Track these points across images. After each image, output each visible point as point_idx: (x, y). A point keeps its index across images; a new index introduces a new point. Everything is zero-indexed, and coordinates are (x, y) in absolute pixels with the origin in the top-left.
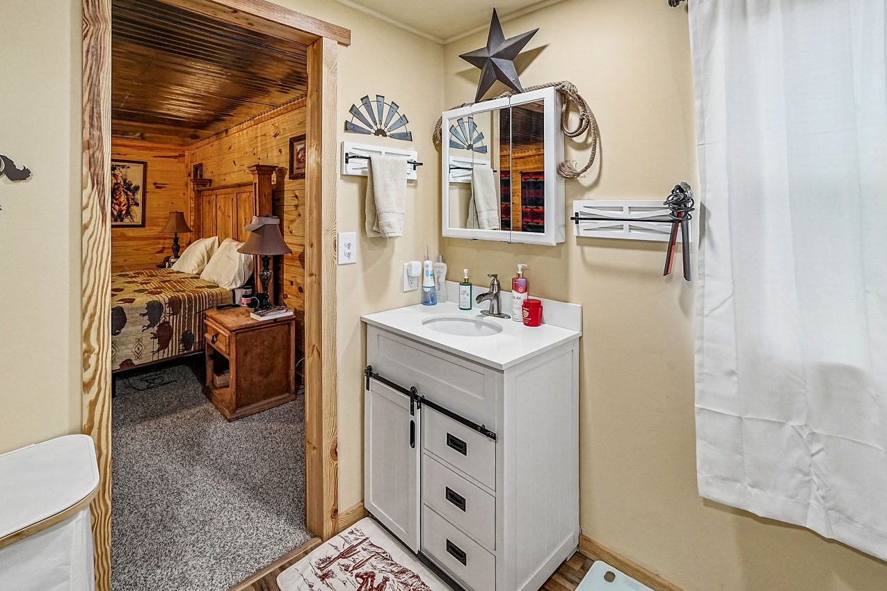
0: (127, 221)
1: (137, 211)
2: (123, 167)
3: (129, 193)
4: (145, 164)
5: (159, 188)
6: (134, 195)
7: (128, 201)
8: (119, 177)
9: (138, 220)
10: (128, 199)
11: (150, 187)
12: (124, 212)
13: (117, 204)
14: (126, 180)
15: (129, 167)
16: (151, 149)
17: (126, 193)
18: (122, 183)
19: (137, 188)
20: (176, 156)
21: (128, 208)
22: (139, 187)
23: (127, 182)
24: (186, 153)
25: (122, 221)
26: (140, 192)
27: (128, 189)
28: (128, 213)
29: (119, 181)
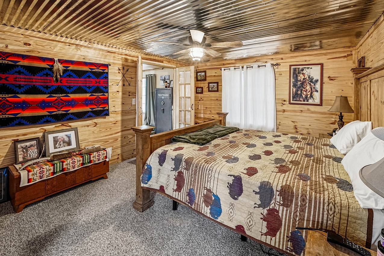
0: (311, 101)
1: (317, 95)
2: (308, 68)
3: (312, 84)
4: (322, 65)
5: (332, 80)
6: (315, 85)
7: (311, 89)
8: (306, 75)
9: (317, 101)
10: (311, 88)
11: (326, 79)
12: (309, 96)
13: (305, 91)
14: (310, 76)
15: (311, 68)
16: (325, 54)
17: (310, 84)
18: (308, 78)
19: (317, 81)
20: (345, 56)
21: (312, 93)
22: (318, 80)
23: (311, 77)
24: (353, 53)
25: (307, 101)
26: (319, 83)
27: (311, 82)
28: (311, 96)
29: (306, 77)
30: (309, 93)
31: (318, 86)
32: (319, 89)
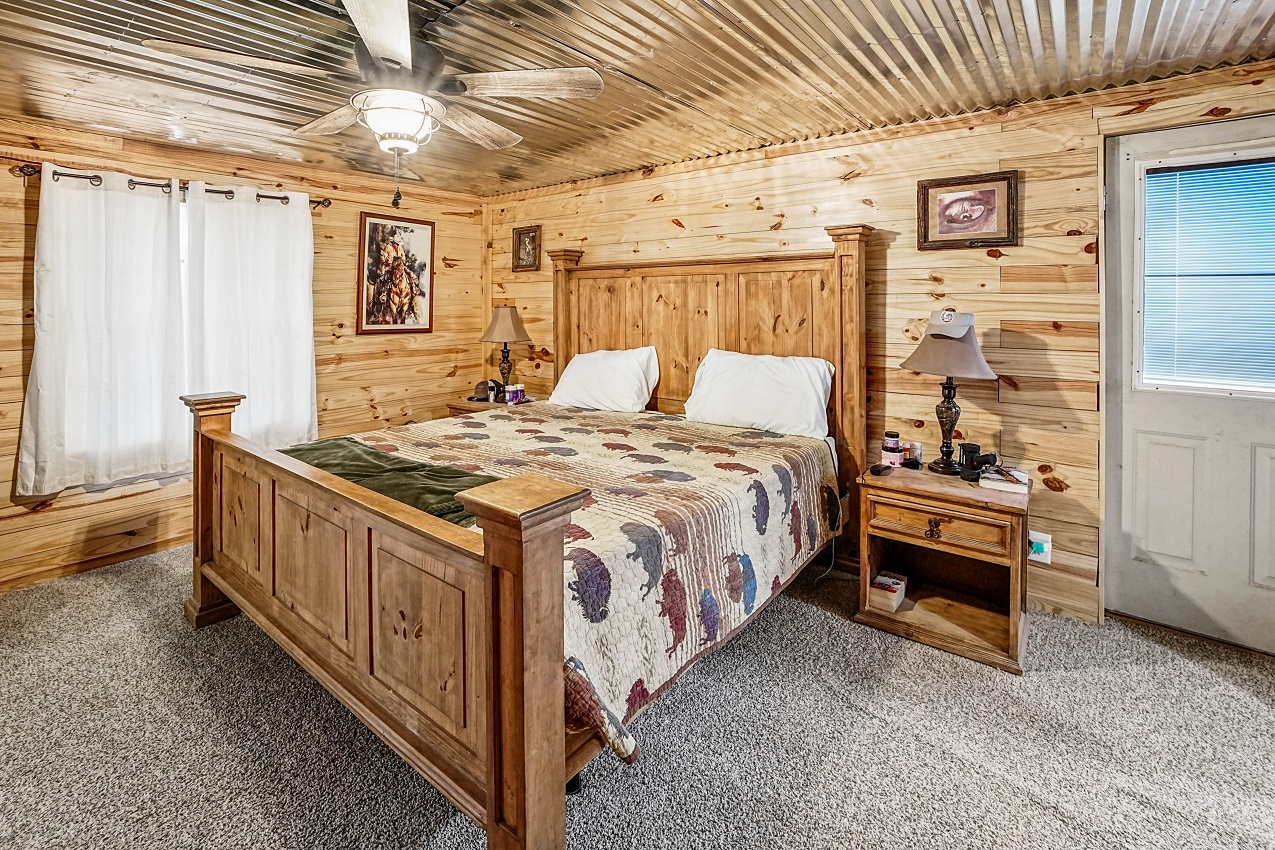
0: (409, 323)
2: (406, 229)
3: (413, 275)
4: (432, 224)
5: (450, 267)
6: (418, 277)
7: (411, 288)
8: (400, 247)
10: (410, 284)
11: (439, 264)
12: (405, 308)
13: (397, 294)
14: (408, 252)
15: (412, 231)
16: (438, 200)
17: (408, 274)
18: (404, 258)
19: (423, 267)
20: (471, 213)
21: (412, 299)
22: (425, 265)
23: (410, 255)
24: (484, 209)
25: (403, 322)
26: (427, 272)
27: (411, 267)
28: (411, 309)
29: (399, 255)
30: (406, 300)
31: (425, 280)
32: (427, 291)
